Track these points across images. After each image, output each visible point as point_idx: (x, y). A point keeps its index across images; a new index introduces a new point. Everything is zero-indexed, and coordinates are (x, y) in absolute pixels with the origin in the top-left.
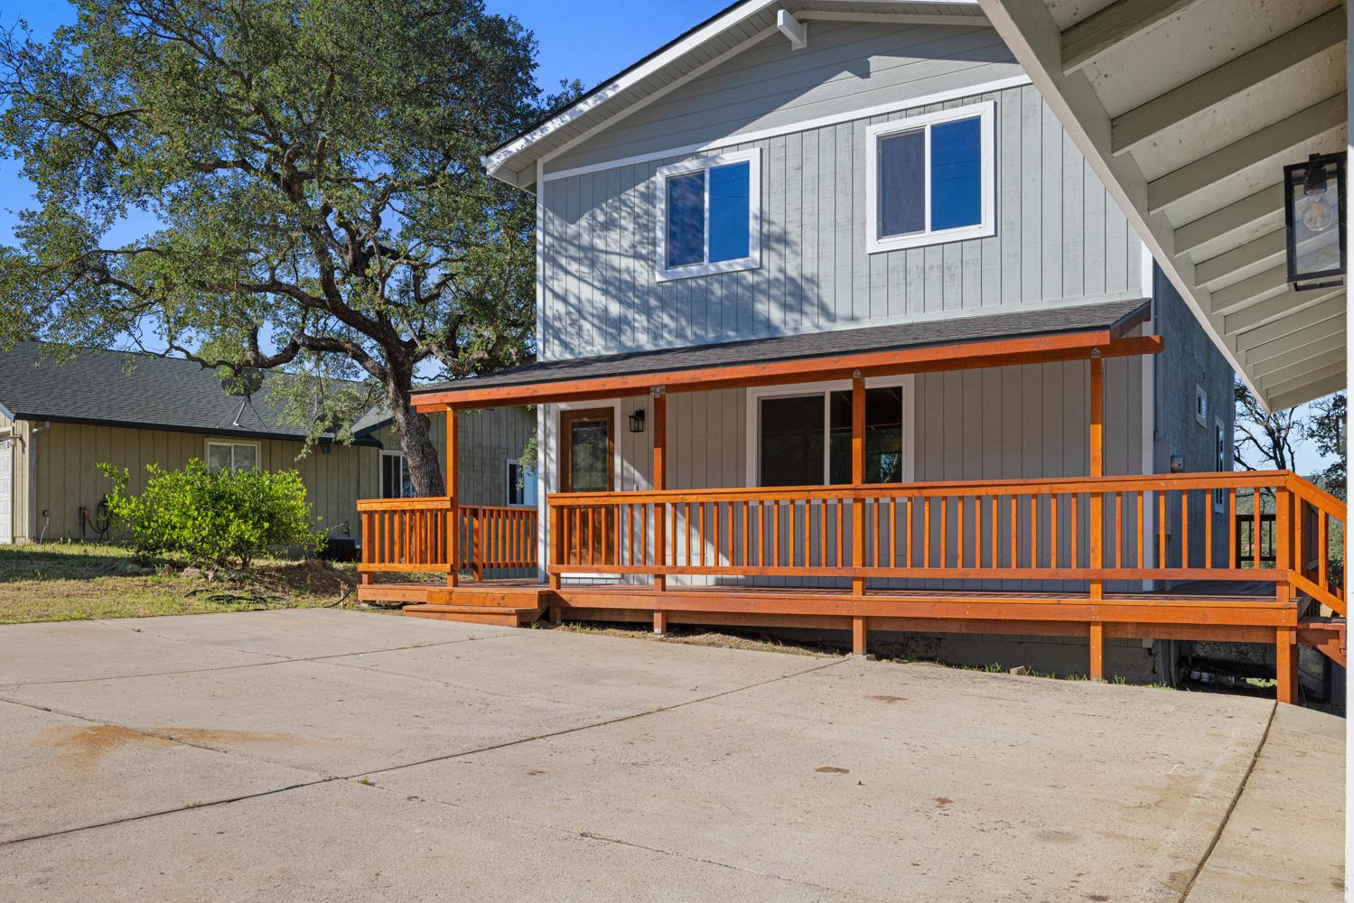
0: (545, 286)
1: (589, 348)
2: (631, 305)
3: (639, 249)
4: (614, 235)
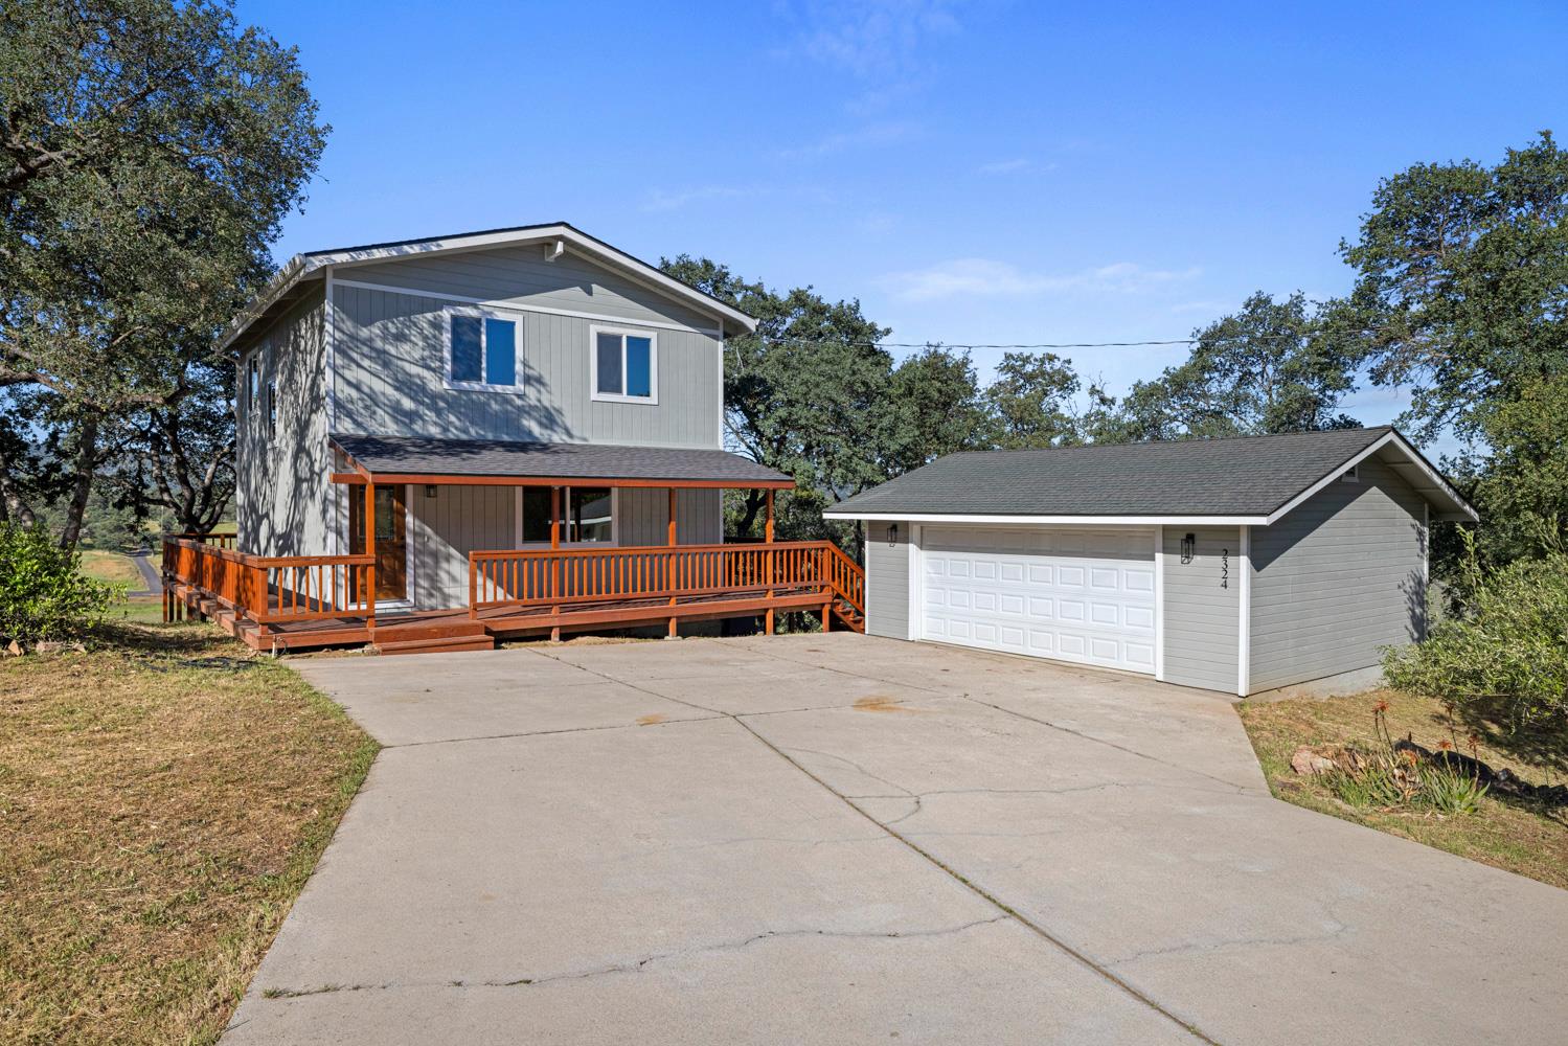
0: (335, 372)
1: (382, 429)
2: (422, 403)
3: (428, 362)
4: (407, 347)
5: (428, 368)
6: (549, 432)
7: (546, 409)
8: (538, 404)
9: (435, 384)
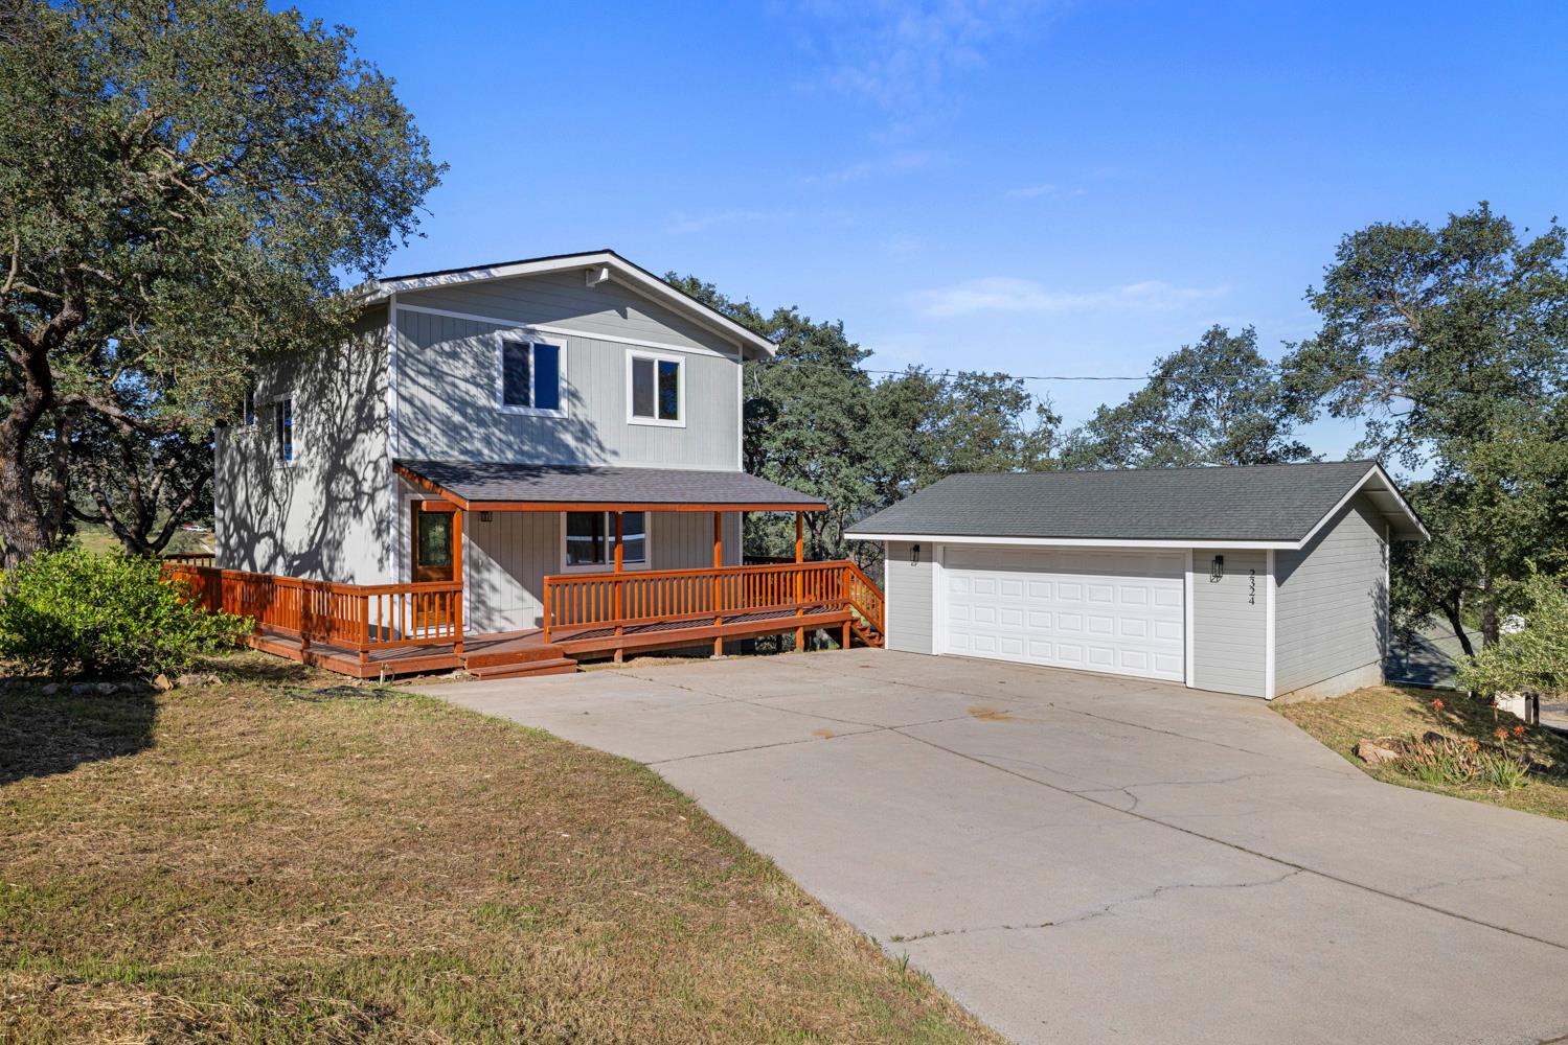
1: (437, 449)
2: (470, 418)
3: (478, 379)
4: (459, 364)
5: (477, 385)
6: (584, 446)
7: (581, 423)
8: (574, 418)
9: (482, 399)
